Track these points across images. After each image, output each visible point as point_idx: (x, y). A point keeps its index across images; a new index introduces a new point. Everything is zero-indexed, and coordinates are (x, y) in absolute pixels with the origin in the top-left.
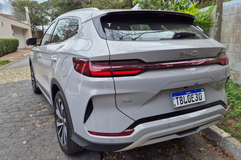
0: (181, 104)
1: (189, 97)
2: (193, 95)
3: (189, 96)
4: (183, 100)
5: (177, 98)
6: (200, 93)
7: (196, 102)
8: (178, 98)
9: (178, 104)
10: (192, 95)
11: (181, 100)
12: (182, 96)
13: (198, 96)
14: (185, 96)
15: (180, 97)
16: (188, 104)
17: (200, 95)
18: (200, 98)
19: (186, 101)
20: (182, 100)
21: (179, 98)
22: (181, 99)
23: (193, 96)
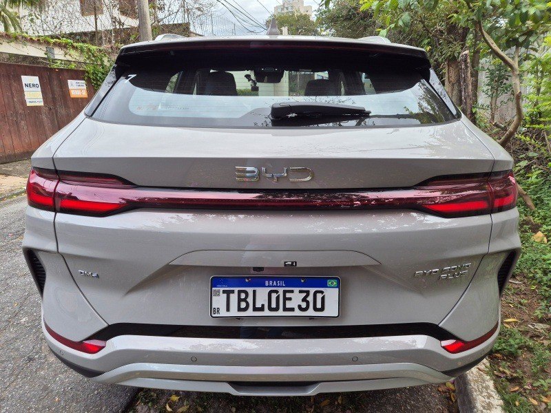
0: (240, 309)
1: (274, 296)
2: (292, 292)
3: (277, 292)
4: (250, 300)
5: (228, 293)
6: (322, 292)
7: (297, 313)
8: (233, 292)
9: (228, 310)
10: (285, 292)
11: (240, 300)
12: (250, 290)
13: (310, 299)
14: (259, 290)
15: (240, 292)
16: (267, 313)
17: (319, 296)
18: (319, 306)
19: (258, 305)
20: (245, 300)
21: (236, 293)
22: (243, 296)
23: (288, 295)
